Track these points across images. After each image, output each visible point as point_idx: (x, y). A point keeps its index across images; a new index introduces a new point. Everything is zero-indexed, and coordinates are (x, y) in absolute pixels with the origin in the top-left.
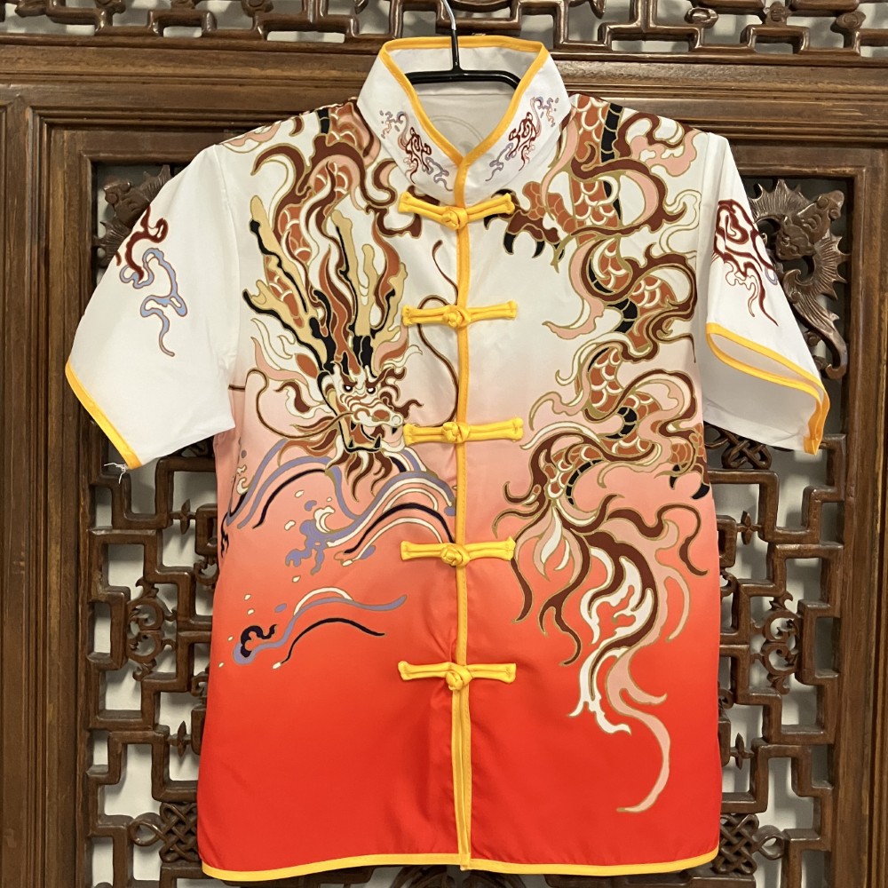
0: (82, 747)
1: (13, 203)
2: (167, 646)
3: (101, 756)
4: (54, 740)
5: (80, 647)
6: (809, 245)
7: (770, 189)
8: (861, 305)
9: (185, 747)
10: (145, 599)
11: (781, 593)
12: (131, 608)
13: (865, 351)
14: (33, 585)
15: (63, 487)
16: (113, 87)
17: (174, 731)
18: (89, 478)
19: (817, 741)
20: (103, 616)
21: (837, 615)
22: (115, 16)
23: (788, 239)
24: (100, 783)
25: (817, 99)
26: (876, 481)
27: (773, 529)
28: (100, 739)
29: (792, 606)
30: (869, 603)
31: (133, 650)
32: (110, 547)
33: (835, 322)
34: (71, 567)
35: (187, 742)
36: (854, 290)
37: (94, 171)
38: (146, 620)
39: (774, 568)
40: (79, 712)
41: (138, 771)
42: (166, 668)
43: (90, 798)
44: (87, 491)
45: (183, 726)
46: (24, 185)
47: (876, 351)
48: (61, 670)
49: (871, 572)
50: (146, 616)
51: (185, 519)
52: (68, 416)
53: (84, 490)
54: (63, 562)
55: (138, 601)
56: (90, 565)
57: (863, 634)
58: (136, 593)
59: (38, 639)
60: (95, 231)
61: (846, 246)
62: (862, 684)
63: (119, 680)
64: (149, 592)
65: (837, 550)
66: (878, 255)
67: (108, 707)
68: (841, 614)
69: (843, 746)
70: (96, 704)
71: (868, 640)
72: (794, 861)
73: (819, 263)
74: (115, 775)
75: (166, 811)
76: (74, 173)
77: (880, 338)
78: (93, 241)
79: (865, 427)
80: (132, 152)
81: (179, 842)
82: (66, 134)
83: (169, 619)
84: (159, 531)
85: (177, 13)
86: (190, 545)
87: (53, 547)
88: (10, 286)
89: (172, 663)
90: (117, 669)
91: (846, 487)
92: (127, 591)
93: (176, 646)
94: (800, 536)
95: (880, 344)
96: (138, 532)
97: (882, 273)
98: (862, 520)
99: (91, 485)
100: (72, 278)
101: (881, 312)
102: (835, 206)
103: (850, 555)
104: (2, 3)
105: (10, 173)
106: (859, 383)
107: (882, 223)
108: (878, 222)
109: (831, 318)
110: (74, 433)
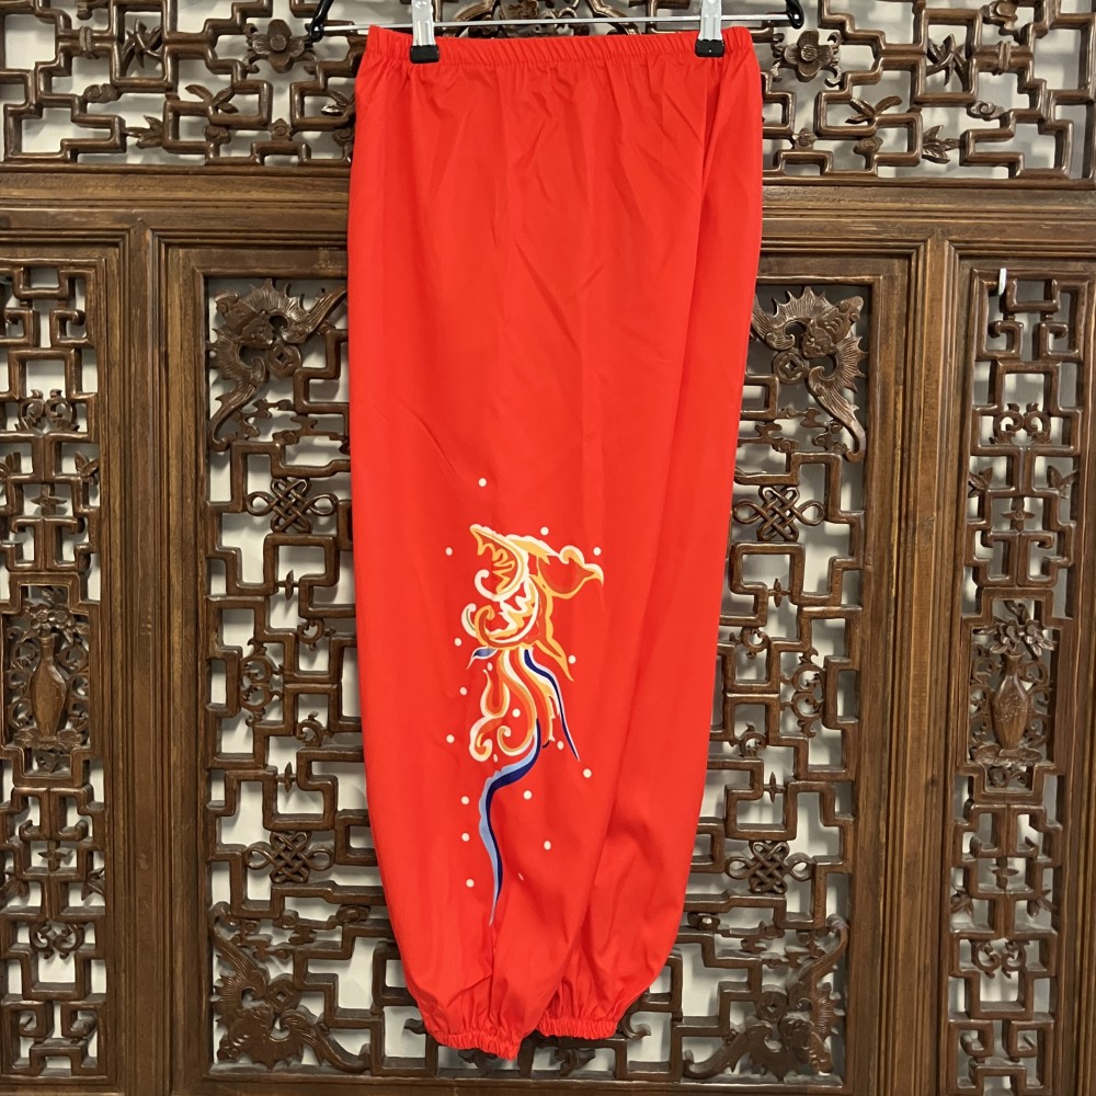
0: (201, 784)
1: (136, 314)
2: (276, 697)
3: (218, 794)
4: (178, 778)
5: (199, 697)
6: (832, 345)
7: (798, 296)
8: (878, 396)
9: (291, 783)
10: (256, 656)
11: (806, 649)
12: (243, 663)
13: (881, 438)
14: (158, 644)
15: (184, 559)
16: (222, 211)
17: (281, 771)
18: (206, 551)
19: (839, 778)
20: (219, 672)
21: (857, 667)
22: (222, 147)
23: (813, 340)
24: (218, 815)
25: (839, 216)
26: (891, 551)
27: (800, 593)
28: (217, 779)
29: (818, 661)
30: (886, 658)
31: (245, 700)
32: (224, 611)
33: (855, 412)
34: (191, 630)
35: (293, 780)
36: (872, 384)
37: (206, 284)
38: (256, 674)
39: (802, 629)
40: (199, 754)
41: (250, 806)
42: (274, 716)
43: (210, 827)
44: (205, 563)
45: (289, 766)
46: (145, 298)
47: (891, 437)
48: (183, 718)
49: (887, 630)
50: (256, 671)
51: (289, 586)
52: (187, 498)
53: (201, 563)
54: (185, 624)
55: (249, 658)
56: (208, 627)
57: (880, 685)
58: (247, 651)
59: (164, 693)
60: (208, 337)
61: (866, 344)
62: (879, 729)
63: (233, 728)
64: (259, 650)
65: (857, 612)
66: (894, 352)
67: (223, 751)
68: (861, 668)
69: (863, 782)
70: (214, 747)
71: (884, 690)
72: (820, 883)
73: (841, 360)
74: (230, 808)
75: (274, 839)
76: (189, 285)
77: (895, 426)
78: (207, 344)
79: (882, 504)
80: (238, 268)
81: (287, 866)
82: (181, 252)
83: (276, 673)
84: (267, 597)
85: (277, 145)
86: (294, 610)
87: (175, 611)
88: (135, 386)
89: (280, 712)
90: (231, 717)
91: (864, 557)
92: (240, 650)
93: (282, 697)
94: (823, 600)
95: (895, 432)
96: (248, 598)
97: (897, 369)
98: (879, 586)
99: (207, 558)
100: (188, 378)
101: (896, 403)
102: (855, 310)
103: (868, 616)
104: (123, 136)
105: (133, 287)
106: (876, 466)
107: (897, 325)
108: (894, 323)
109: (853, 409)
110: (192, 513)
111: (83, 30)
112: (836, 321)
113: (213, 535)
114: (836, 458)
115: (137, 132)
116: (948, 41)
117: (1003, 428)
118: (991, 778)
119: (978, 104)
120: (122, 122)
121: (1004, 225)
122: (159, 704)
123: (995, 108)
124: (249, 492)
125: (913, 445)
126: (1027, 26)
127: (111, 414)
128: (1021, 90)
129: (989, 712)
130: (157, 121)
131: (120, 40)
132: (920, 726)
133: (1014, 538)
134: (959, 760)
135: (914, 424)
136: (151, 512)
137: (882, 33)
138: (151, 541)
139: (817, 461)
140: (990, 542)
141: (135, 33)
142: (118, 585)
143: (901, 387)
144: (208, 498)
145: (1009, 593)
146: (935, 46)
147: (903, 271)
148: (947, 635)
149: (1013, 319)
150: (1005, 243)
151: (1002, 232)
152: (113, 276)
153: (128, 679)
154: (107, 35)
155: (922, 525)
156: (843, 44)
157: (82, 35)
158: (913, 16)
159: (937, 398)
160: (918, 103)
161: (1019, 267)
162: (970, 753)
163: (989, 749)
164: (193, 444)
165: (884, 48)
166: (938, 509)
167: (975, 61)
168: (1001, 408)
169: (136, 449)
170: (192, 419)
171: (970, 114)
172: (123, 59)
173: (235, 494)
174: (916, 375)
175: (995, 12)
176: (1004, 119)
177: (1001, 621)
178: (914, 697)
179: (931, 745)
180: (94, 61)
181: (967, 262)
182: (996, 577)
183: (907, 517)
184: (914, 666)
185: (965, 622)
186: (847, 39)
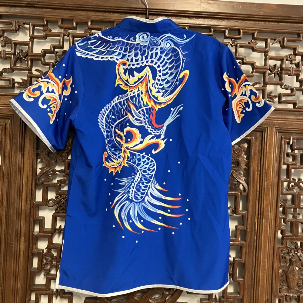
0: (28, 295)
1: (14, 141)
3: (33, 298)
4: (20, 293)
5: (29, 267)
6: (237, 158)
8: (252, 175)
9: (57, 295)
10: (48, 253)
12: (44, 255)
13: (253, 188)
14: (16, 249)
15: (26, 220)
17: (54, 291)
18: (33, 218)
19: (237, 298)
20: (36, 256)
21: (243, 262)
26: (255, 225)
28: (33, 292)
29: (231, 259)
30: (253, 259)
31: (44, 267)
32: (38, 238)
33: (244, 180)
34: (27, 244)
36: (250, 171)
38: (48, 259)
40: (28, 285)
41: (44, 301)
42: (53, 272)
47: (256, 188)
48: (23, 273)
49: (254, 250)
51: (60, 230)
52: (28, 201)
53: (31, 222)
54: (25, 241)
55: (46, 253)
56: (33, 243)
57: (251, 268)
58: (45, 251)
59: (17, 264)
61: (248, 158)
62: (250, 282)
63: (40, 275)
64: (49, 251)
65: (244, 244)
66: (257, 161)
67: (36, 283)
68: (245, 262)
69: (245, 300)
70: (33, 283)
73: (240, 163)
77: (257, 184)
78: (37, 151)
79: (253, 209)
83: (54, 259)
84: (52, 234)
86: (61, 236)
87: (22, 238)
88: (13, 164)
91: (247, 226)
92: (43, 250)
93: (56, 267)
94: (234, 240)
95: (257, 186)
96: (46, 234)
97: (258, 166)
98: (251, 236)
99: (33, 221)
100: (31, 162)
101: (257, 177)
102: (245, 147)
103: (248, 246)
104: (14, 84)
105: (14, 133)
106: (251, 197)
107: (258, 153)
108: (257, 152)
109: (243, 178)
110: (29, 205)
111: (3, 51)
112: (239, 151)
113: (36, 213)
114: (238, 194)
115: (18, 83)
116: (275, 66)
117: (291, 186)
118: (286, 299)
119: (284, 85)
120: (13, 80)
121: (292, 123)
122: (15, 269)
123: (289, 87)
124: (49, 199)
125: (263, 191)
126: (299, 62)
127: (5, 172)
128: (297, 81)
129: (285, 277)
130: (24, 80)
131: (15, 54)
132: (264, 282)
133: (294, 221)
134: (276, 293)
135: (263, 184)
136: (16, 205)
137: (255, 62)
138: (15, 215)
139: (232, 195)
140: (286, 222)
141: (19, 52)
142: (4, 228)
143: (259, 172)
144: (35, 200)
145: (292, 239)
146: (271, 67)
147: (260, 136)
148: (272, 252)
149: (294, 152)
150: (292, 129)
151: (291, 125)
152: (8, 128)
153: (5, 260)
154: (10, 53)
155: (265, 217)
156: (243, 65)
157: (2, 52)
158: (264, 57)
159: (270, 177)
160: (265, 84)
161: (297, 136)
162: (279, 290)
163: (286, 289)
164: (31, 183)
165: (255, 67)
166: (270, 212)
167: (283, 72)
168: (290, 179)
169: (12, 185)
170: (31, 175)
171: (281, 87)
172: (15, 60)
173: (44, 200)
174: (264, 169)
175: (289, 57)
176: (292, 90)
177: (289, 248)
178: (261, 272)
179: (267, 288)
180: (6, 60)
181: (280, 134)
182: (288, 234)
183: (260, 214)
184: (262, 262)
185: (278, 248)
186: (244, 63)
